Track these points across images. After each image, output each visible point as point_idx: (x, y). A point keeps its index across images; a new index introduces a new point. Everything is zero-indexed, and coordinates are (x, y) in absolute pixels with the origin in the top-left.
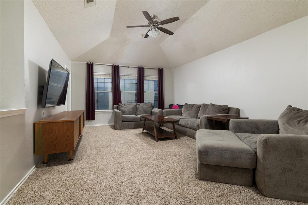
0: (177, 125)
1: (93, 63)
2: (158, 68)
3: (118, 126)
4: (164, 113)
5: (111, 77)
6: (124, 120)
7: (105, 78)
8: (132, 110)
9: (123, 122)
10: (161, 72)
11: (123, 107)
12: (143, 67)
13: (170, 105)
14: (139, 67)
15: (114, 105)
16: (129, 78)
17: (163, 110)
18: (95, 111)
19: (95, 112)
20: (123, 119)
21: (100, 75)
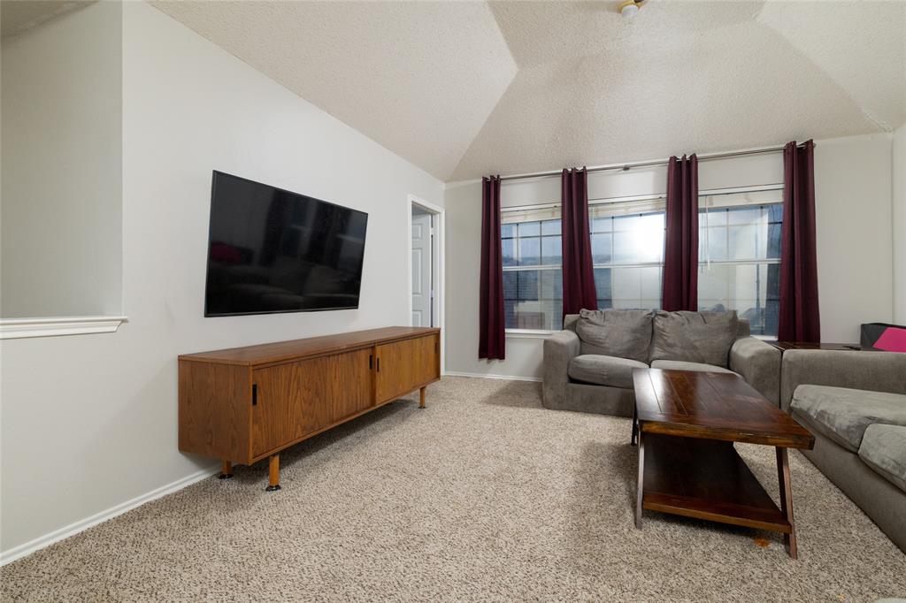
0: (851, 455)
1: (498, 176)
2: (783, 146)
3: (549, 395)
4: (785, 366)
5: (558, 215)
6: (575, 376)
7: (541, 222)
8: (627, 338)
9: (572, 380)
10: (799, 160)
11: (592, 323)
12: (693, 157)
13: (863, 326)
14: (673, 159)
15: (567, 316)
16: (631, 210)
17: (786, 352)
18: (507, 331)
19: (504, 333)
20: (570, 370)
21: (523, 213)
